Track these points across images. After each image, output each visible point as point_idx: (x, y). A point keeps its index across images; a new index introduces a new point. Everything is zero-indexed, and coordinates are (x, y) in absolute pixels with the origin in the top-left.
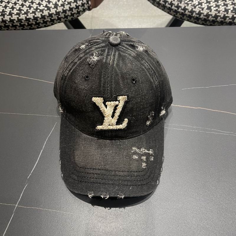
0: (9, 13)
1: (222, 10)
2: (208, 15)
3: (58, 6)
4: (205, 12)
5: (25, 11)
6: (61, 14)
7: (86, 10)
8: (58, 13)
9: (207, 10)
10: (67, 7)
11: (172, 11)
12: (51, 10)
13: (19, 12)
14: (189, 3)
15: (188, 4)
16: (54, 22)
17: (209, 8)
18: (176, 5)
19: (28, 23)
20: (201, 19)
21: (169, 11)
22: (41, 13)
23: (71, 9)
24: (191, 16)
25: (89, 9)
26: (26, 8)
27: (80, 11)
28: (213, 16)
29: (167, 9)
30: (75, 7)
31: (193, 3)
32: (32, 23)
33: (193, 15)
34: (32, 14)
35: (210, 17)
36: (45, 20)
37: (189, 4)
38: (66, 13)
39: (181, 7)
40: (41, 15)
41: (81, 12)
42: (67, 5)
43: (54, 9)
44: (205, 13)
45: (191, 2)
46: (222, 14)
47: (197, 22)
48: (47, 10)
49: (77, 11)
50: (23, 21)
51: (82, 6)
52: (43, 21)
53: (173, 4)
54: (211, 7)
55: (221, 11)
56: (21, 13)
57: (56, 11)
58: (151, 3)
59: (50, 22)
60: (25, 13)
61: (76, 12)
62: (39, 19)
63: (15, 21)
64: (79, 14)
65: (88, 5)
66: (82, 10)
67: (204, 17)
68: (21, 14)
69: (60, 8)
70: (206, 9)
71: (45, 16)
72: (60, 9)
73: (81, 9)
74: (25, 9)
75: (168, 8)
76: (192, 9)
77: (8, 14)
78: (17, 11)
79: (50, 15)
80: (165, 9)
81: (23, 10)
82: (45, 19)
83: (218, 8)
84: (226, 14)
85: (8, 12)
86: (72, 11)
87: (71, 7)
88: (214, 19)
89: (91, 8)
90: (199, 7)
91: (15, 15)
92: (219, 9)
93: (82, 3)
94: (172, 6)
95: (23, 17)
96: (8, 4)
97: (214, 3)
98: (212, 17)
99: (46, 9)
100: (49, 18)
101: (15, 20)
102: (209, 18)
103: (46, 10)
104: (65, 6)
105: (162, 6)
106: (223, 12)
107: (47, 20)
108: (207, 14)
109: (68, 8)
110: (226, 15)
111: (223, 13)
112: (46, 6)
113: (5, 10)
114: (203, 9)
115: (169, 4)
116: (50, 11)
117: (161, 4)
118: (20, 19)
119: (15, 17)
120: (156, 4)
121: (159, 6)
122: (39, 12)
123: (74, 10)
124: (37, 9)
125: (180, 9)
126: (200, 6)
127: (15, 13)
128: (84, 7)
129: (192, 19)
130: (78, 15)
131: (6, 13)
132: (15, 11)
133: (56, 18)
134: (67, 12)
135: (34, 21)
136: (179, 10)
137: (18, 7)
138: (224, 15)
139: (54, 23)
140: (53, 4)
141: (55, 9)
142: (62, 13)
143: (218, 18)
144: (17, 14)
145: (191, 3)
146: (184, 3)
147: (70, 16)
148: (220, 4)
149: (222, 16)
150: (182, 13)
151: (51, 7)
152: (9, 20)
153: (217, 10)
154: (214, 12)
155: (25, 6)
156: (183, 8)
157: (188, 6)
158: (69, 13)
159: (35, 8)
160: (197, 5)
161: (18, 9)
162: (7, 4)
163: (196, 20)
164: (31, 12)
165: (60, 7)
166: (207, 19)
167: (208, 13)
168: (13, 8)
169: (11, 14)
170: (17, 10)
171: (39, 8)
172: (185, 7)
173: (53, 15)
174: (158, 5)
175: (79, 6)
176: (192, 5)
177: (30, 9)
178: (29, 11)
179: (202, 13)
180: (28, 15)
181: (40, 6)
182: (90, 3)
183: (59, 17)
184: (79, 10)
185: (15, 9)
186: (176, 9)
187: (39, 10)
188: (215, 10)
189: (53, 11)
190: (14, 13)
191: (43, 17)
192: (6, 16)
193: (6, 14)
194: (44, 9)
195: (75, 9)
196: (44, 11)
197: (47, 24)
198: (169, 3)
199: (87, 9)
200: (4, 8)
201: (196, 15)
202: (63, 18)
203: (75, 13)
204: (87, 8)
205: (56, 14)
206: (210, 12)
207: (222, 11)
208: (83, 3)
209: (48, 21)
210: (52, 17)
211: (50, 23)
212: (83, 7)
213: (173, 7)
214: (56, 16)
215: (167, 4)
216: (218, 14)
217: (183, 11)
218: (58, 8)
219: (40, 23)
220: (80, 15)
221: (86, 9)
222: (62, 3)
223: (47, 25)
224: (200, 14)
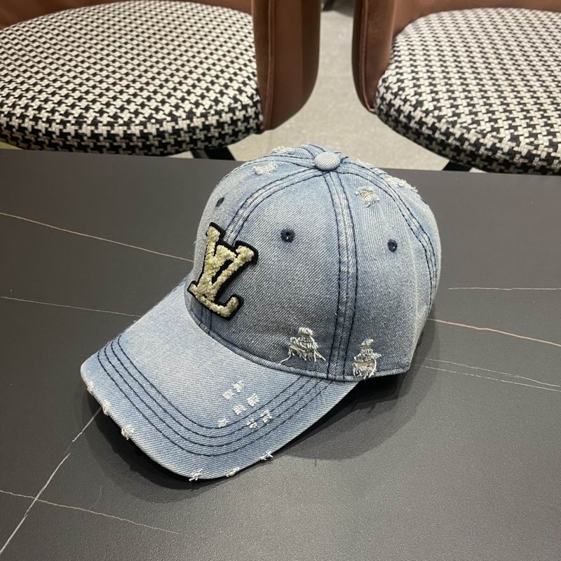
0: (92, 121)
1: (542, 144)
2: (512, 153)
3: (195, 115)
4: (506, 146)
5: (126, 119)
6: (198, 131)
7: (252, 131)
8: (192, 130)
9: (509, 143)
10: (212, 120)
11: (434, 143)
12: (180, 121)
13: (112, 120)
14: (471, 126)
15: (469, 130)
16: (181, 147)
17: (515, 139)
18: (443, 130)
19: (127, 144)
20: (497, 160)
21: (428, 143)
22: (158, 126)
23: (220, 125)
24: (476, 153)
25: (259, 130)
26: (129, 115)
27: (240, 131)
28: (524, 154)
29: (425, 138)
30: (230, 122)
31: (479, 128)
32: (136, 143)
33: (480, 152)
34: (138, 127)
35: (518, 156)
36: (164, 141)
37: (471, 129)
38: (209, 130)
39: (453, 134)
40: (158, 129)
41: (240, 134)
42: (213, 115)
43: (184, 122)
44: (506, 149)
45: (475, 126)
46: (543, 151)
47: (489, 167)
48: (172, 121)
49: (233, 130)
50: (118, 139)
51: (243, 122)
52: (160, 142)
53: (437, 128)
54: (519, 136)
55: (540, 146)
56: (117, 123)
57: (189, 125)
58: (390, 126)
59: (172, 146)
60: (126, 124)
61: (230, 132)
62: (151, 137)
63: (101, 138)
64: (237, 136)
65: (256, 121)
66: (243, 128)
67: (504, 157)
68: (116, 125)
69: (199, 120)
70: (509, 141)
71: (164, 132)
72: (197, 122)
73: (241, 126)
74: (126, 116)
75: (426, 136)
76: (478, 139)
77: (89, 122)
78: (109, 119)
79: (176, 132)
80: (419, 138)
81: (122, 118)
82: (164, 138)
83: (535, 139)
84: (553, 152)
85: (91, 119)
86: (223, 129)
87: (221, 120)
88: (526, 161)
89: (262, 128)
90: (492, 136)
91: (104, 125)
92: (536, 142)
93: (244, 116)
94: (434, 133)
95: (119, 130)
96: (93, 104)
97: (526, 130)
98: (522, 157)
99: (169, 119)
100: (172, 137)
101: (101, 135)
102: (515, 160)
103: (168, 122)
104: (209, 118)
105: (413, 133)
106: (546, 147)
107: (168, 140)
108: (509, 150)
109: (214, 122)
110: (553, 154)
111: (546, 149)
112: (170, 114)
113: (84, 114)
114: (501, 140)
115: (428, 128)
116: (177, 123)
117: (411, 128)
118: (113, 134)
119: (102, 130)
120: (402, 129)
121: (407, 132)
122: (153, 124)
123: (226, 126)
124: (151, 117)
125: (452, 138)
126: (494, 134)
127: (105, 122)
128: (249, 124)
129: (478, 160)
130: (233, 138)
131: (85, 119)
132: (105, 119)
133: (188, 139)
134: (212, 129)
135: (140, 140)
136: (450, 141)
137: (112, 110)
138: (549, 154)
139: (181, 150)
140: (185, 111)
141: (188, 122)
142: (201, 130)
143: (534, 159)
144: (109, 124)
145: (475, 128)
146: (461, 127)
147: (217, 139)
148: (538, 132)
149: (544, 155)
150: (457, 146)
151: (180, 117)
152: (89, 134)
153: (531, 143)
154: (526, 146)
155: (126, 111)
156: (457, 136)
157: (469, 133)
158: (214, 132)
159: (147, 115)
160: (488, 132)
161: (111, 114)
162: (91, 103)
163: (486, 164)
164: (137, 122)
165: (198, 118)
166: (510, 161)
167: (513, 147)
168: (101, 112)
169: (95, 123)
170: (109, 116)
171: (154, 116)
172: (463, 134)
173: (182, 133)
174: (405, 131)
175: (239, 120)
176: (477, 132)
177: (136, 117)
178: (134, 119)
179: (499, 148)
180: (129, 129)
181: (157, 113)
182: (261, 117)
183: (194, 137)
184: (237, 129)
185: (105, 115)
186: (444, 138)
187: (153, 121)
188: (527, 144)
189: (183, 124)
190: (101, 122)
191: (161, 134)
192: (84, 125)
193: (85, 122)
194: (165, 119)
195: (229, 125)
196: (164, 123)
197: (166, 149)
198: (429, 126)
199: (254, 130)
200: (84, 111)
201: (486, 152)
202: (202, 142)
203: (227, 134)
204: (255, 127)
205: (189, 132)
206: (516, 146)
207: (543, 146)
208: (247, 115)
209: (169, 143)
210: (179, 136)
211: (174, 148)
212: (245, 124)
213: (437, 135)
214: (187, 135)
215: (424, 128)
216: (534, 152)
217: (458, 144)
218: (195, 119)
219: (152, 145)
220: (239, 140)
221: (252, 128)
222: (204, 111)
223: (166, 152)
224: (494, 149)
